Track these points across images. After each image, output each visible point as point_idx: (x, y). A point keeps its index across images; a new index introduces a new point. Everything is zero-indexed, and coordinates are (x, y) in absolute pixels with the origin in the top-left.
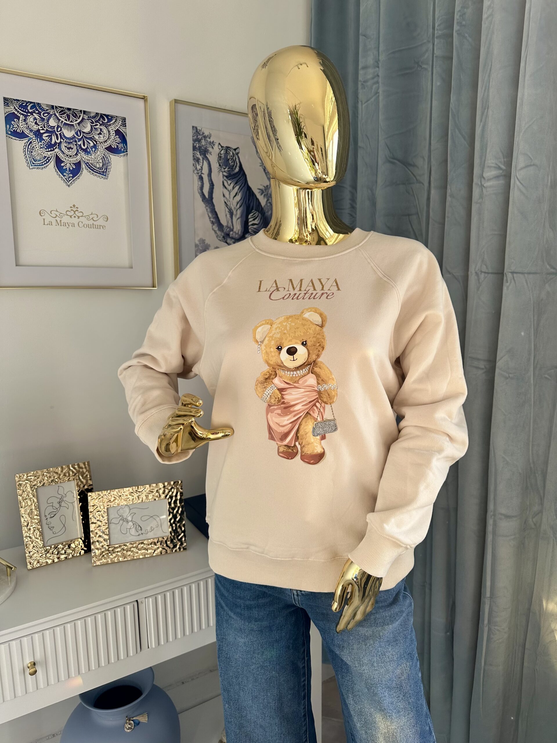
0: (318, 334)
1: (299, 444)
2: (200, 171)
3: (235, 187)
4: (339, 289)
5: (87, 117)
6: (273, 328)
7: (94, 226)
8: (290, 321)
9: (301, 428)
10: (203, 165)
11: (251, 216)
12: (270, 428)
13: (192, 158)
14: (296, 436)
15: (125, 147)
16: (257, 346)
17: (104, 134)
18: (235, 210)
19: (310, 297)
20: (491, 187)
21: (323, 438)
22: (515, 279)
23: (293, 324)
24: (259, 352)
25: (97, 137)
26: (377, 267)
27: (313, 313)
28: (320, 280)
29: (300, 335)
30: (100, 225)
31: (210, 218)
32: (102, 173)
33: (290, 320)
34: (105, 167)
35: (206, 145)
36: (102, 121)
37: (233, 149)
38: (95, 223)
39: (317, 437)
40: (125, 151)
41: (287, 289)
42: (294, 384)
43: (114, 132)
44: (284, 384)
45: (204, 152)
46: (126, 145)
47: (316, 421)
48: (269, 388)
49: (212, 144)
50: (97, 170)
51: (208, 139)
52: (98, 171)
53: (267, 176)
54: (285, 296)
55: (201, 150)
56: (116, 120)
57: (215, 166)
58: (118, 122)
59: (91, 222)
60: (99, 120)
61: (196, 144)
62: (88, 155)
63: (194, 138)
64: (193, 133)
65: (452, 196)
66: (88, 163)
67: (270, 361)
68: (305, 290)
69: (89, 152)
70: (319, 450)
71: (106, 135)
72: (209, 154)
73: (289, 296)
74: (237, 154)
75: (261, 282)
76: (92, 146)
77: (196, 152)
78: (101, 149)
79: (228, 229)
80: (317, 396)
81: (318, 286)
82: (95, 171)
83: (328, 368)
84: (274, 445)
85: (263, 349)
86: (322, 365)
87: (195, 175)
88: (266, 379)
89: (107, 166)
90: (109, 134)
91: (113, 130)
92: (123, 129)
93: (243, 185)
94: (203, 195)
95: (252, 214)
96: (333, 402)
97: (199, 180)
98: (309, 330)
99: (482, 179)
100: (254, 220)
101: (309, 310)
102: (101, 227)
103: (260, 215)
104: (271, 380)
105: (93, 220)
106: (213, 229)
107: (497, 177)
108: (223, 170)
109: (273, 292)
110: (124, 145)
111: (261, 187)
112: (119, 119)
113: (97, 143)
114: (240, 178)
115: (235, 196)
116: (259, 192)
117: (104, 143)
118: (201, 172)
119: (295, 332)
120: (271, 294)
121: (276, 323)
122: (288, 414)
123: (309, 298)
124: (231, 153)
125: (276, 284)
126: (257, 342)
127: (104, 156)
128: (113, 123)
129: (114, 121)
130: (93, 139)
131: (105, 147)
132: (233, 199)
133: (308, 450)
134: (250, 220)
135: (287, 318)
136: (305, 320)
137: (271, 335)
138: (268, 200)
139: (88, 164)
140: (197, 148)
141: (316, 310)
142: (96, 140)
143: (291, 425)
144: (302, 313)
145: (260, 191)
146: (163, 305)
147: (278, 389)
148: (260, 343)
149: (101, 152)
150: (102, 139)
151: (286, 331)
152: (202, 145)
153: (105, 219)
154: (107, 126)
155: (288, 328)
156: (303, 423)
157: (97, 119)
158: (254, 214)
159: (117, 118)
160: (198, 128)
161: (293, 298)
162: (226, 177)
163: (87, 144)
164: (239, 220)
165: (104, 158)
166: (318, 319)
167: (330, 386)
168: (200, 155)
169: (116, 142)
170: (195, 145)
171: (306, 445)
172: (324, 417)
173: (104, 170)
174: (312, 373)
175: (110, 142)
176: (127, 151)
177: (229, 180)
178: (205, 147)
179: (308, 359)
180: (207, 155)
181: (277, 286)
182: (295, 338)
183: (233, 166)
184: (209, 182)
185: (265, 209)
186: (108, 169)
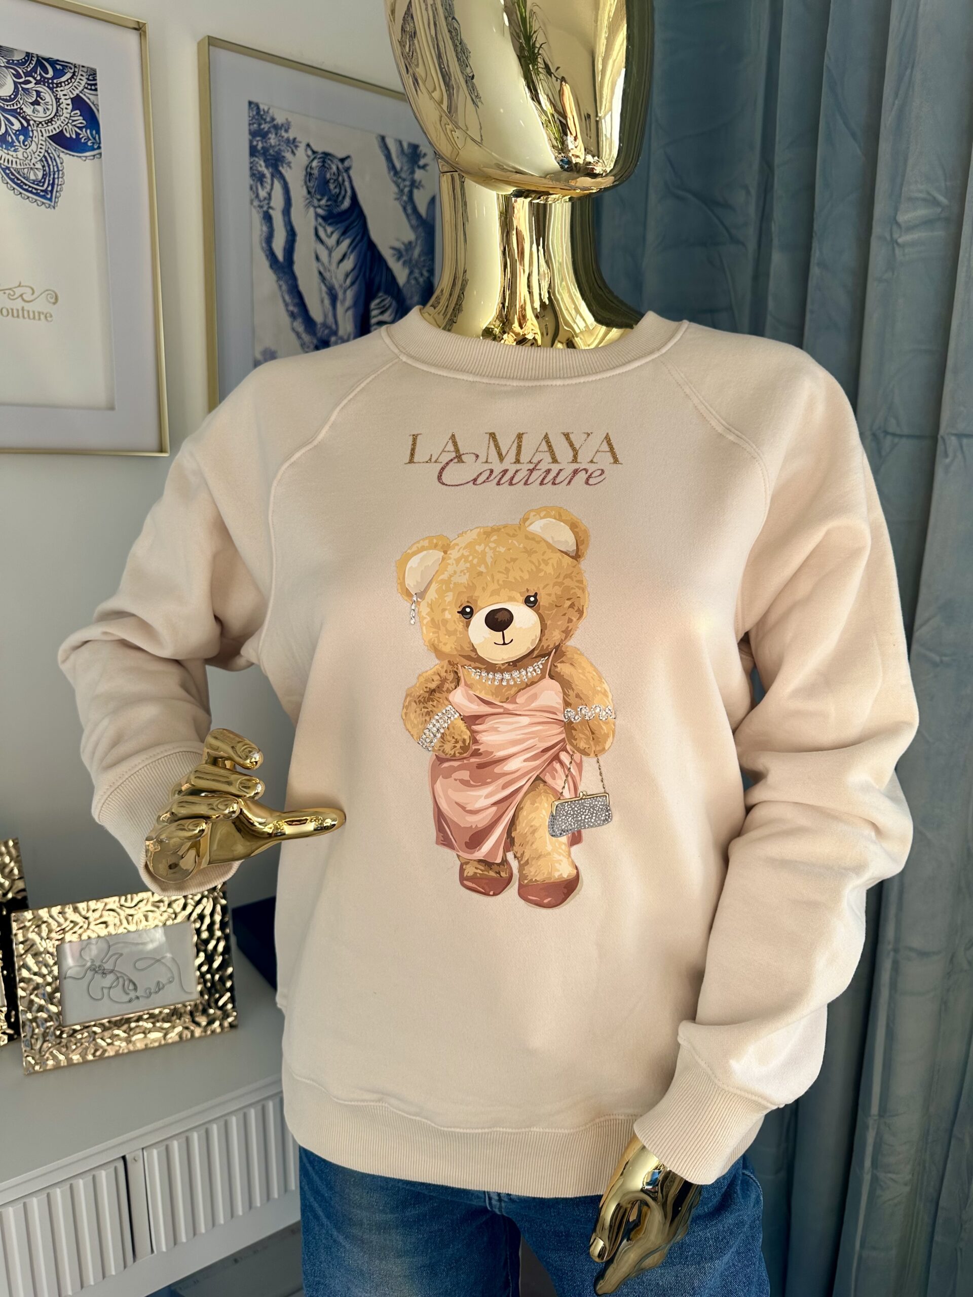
0: (566, 577)
1: (515, 857)
2: (266, 202)
3: (342, 241)
4: (616, 461)
5: (5, 60)
6: (450, 558)
7: (26, 313)
8: (494, 542)
9: (520, 818)
10: (272, 189)
11: (375, 305)
12: (440, 816)
13: (247, 172)
14: (507, 838)
15: (94, 138)
16: (409, 605)
17: (46, 103)
18: (342, 291)
19: (544, 479)
20: (913, 244)
21: (576, 839)
22: (965, 448)
23: (502, 550)
24: (412, 622)
25: (28, 110)
26: (709, 407)
27: (554, 520)
28: (567, 436)
29: (520, 577)
30: (39, 313)
31: (286, 305)
32: (42, 193)
33: (492, 540)
34: (49, 181)
35: (279, 145)
36: (40, 74)
37: (337, 158)
38: (27, 306)
39: (560, 839)
40: (96, 147)
41: (482, 458)
42: (505, 705)
43: (69, 102)
44: (478, 705)
45: (275, 161)
46: (98, 132)
47: (559, 799)
48: (439, 714)
49: (292, 144)
50: (30, 187)
51: (283, 134)
52: (33, 188)
53: (409, 220)
54: (478, 476)
55: (268, 157)
56: (74, 73)
57: (299, 192)
58: (78, 80)
59: (19, 304)
60: (34, 70)
61: (258, 141)
62: (8, 150)
63: (252, 127)
64: (250, 117)
65: (822, 265)
66: (8, 168)
67: (441, 645)
68: (530, 462)
69: (12, 144)
70: (564, 871)
71: (50, 107)
72: (285, 165)
73: (490, 475)
74: (347, 170)
75: (415, 438)
76: (18, 130)
77: (256, 159)
78: (40, 138)
79: (326, 332)
80: (564, 736)
81: (563, 452)
82: (24, 187)
83: (592, 664)
84: (450, 859)
85: (424, 614)
86: (576, 656)
87: (254, 211)
88: (432, 691)
89: (54, 179)
90: (58, 106)
91: (67, 97)
92: (90, 97)
93: (358, 238)
94: (271, 255)
95: (377, 301)
96: (603, 750)
97: (263, 222)
98: (543, 566)
99: (895, 228)
100: (382, 313)
101: (542, 514)
102: (42, 317)
103: (394, 303)
104: (445, 694)
105: (24, 300)
106: (293, 329)
107: (928, 223)
108: (316, 203)
109: (447, 464)
110: (94, 132)
111: (398, 245)
112: (81, 73)
113: (29, 125)
114: (353, 222)
115: (341, 260)
116: (394, 255)
117: (45, 125)
118: (268, 204)
119: (507, 570)
120: (443, 469)
121: (457, 545)
122: (489, 780)
123: (542, 483)
124: (334, 168)
125: (455, 444)
126: (408, 594)
127: (46, 154)
128: (67, 80)
129: (68, 76)
130: (19, 114)
131: (48, 135)
132: (338, 267)
133: (539, 872)
134: (374, 313)
135: (485, 533)
136: (533, 539)
137: (445, 576)
138: (411, 273)
139: (8, 171)
140: (258, 151)
141: (560, 515)
142: (28, 117)
143: (494, 809)
144: (525, 519)
145: (395, 252)
146: (166, 492)
147: (464, 718)
148: (415, 599)
149: (40, 146)
150: (40, 114)
151: (483, 566)
152: (271, 146)
153: (52, 298)
154: (53, 87)
155: (489, 560)
156: (527, 805)
157: (29, 69)
158: (383, 300)
159: (76, 70)
160: (261, 107)
161: (499, 482)
162: (324, 218)
163: (6, 125)
164: (350, 313)
165: (47, 160)
166: (565, 538)
167: (598, 710)
168: (267, 167)
169: (75, 125)
170: (255, 143)
171: (533, 858)
172: (581, 788)
173: (48, 187)
174: (551, 677)
175: (59, 122)
176: (99, 148)
177: (330, 224)
178: (276, 149)
179: (540, 640)
180: (281, 168)
181: (457, 450)
182: (508, 585)
183: (338, 196)
184: (285, 225)
185: (405, 291)
186: (56, 186)
